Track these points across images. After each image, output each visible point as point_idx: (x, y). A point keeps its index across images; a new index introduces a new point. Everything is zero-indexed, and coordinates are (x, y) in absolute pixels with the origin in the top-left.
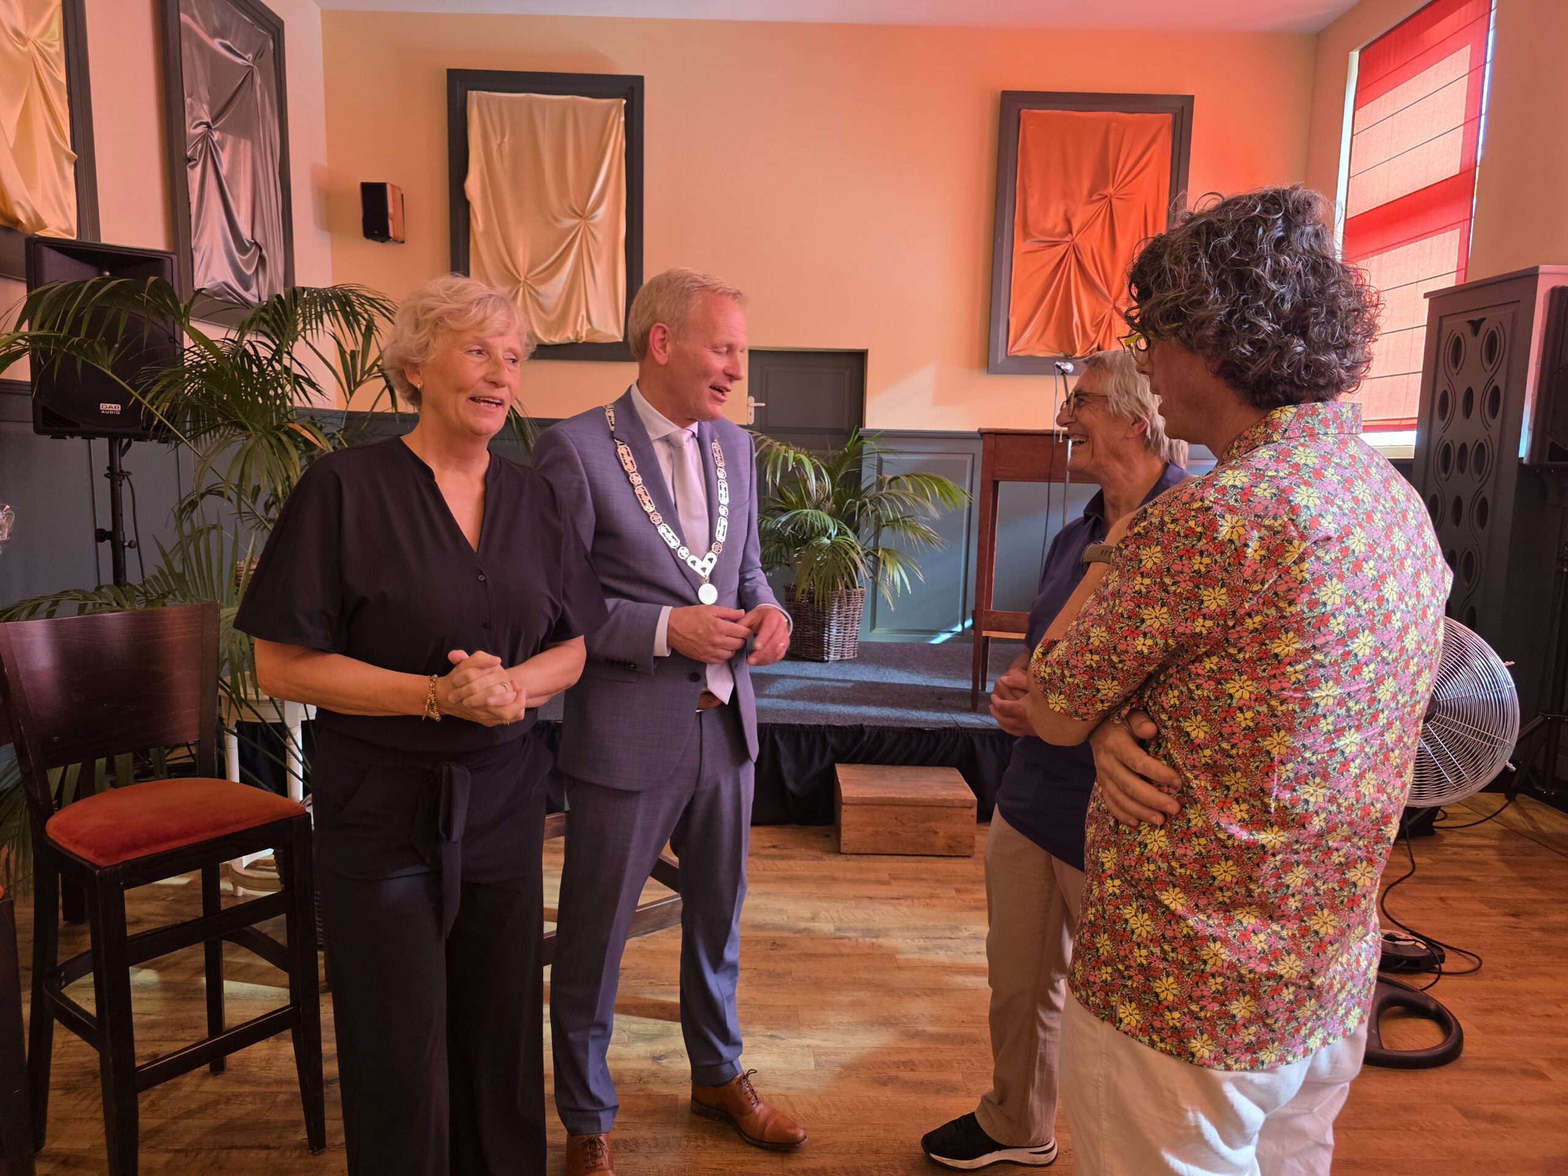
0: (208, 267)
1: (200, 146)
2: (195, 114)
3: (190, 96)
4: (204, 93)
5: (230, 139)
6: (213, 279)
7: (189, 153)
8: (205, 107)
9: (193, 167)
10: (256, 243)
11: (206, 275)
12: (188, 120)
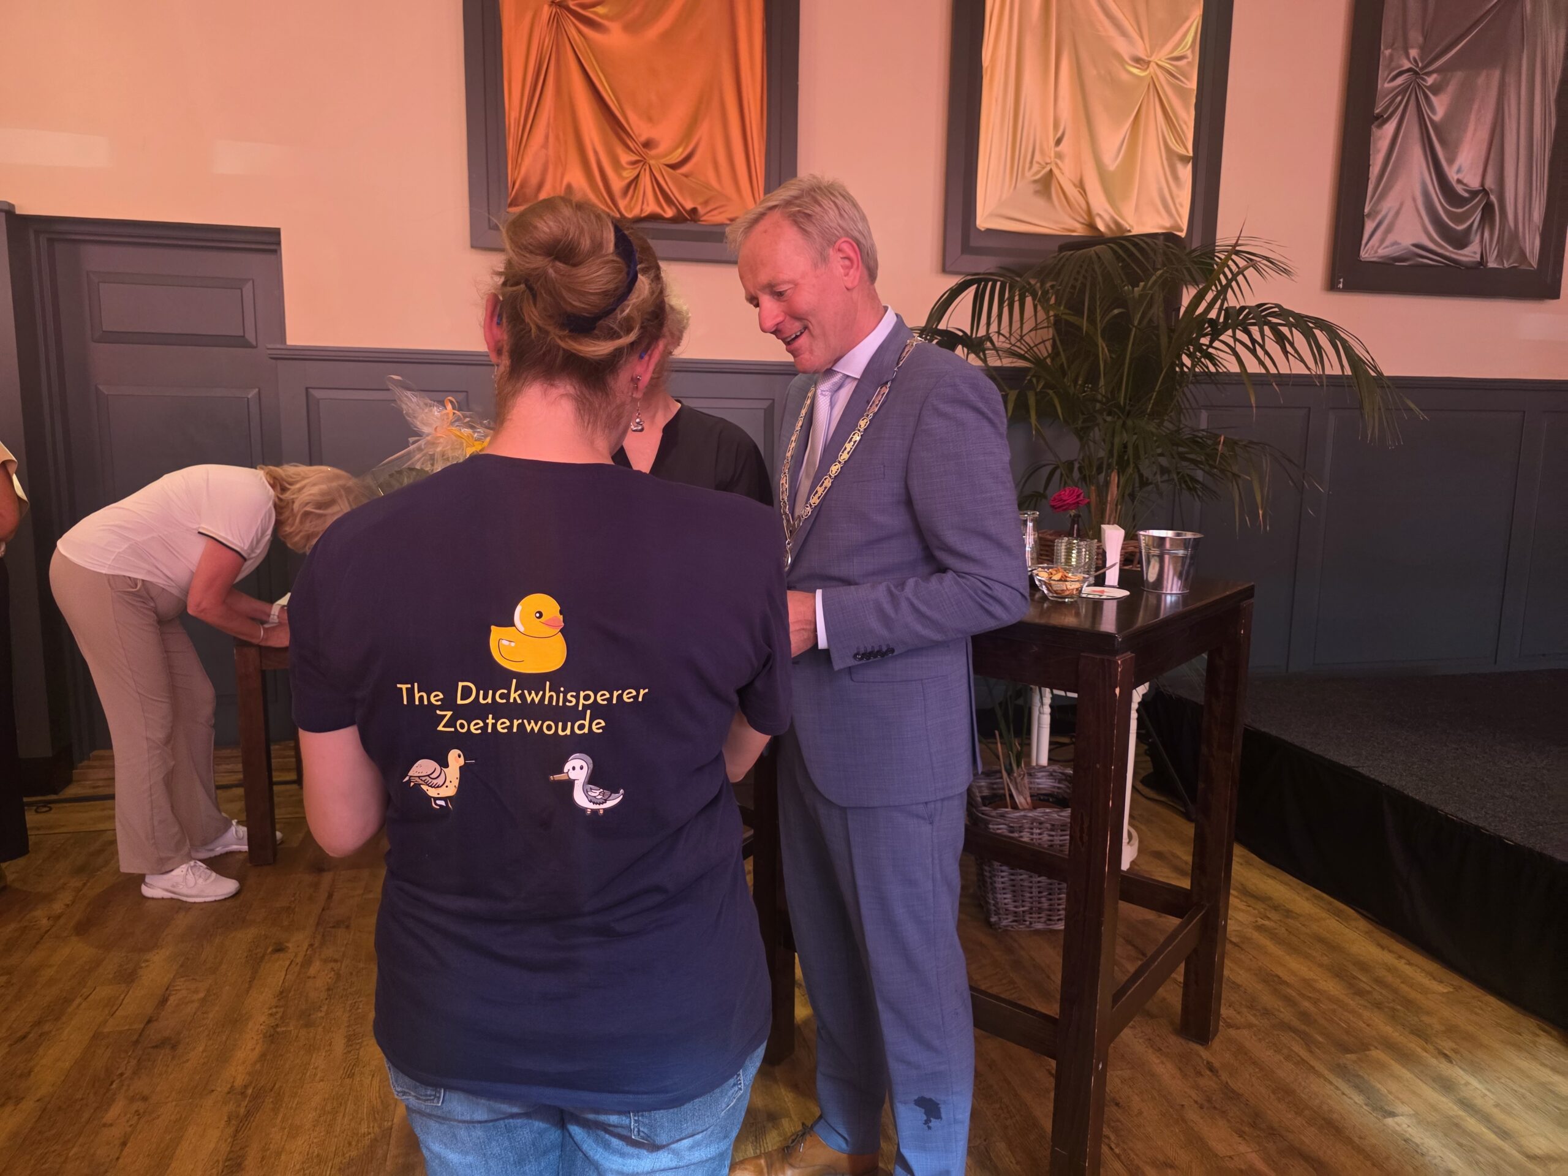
0: (1389, 230)
1: (1399, 98)
2: (1394, 64)
3: (1391, 46)
4: (1416, 36)
5: (1458, 76)
6: (1395, 243)
7: (1377, 111)
8: (1414, 53)
9: (1380, 126)
10: (1484, 189)
11: (1382, 241)
12: (1382, 73)
